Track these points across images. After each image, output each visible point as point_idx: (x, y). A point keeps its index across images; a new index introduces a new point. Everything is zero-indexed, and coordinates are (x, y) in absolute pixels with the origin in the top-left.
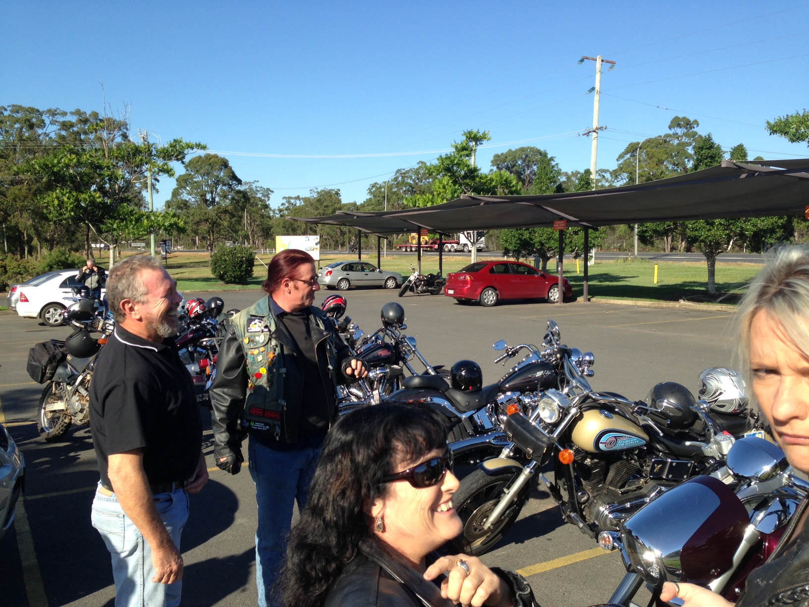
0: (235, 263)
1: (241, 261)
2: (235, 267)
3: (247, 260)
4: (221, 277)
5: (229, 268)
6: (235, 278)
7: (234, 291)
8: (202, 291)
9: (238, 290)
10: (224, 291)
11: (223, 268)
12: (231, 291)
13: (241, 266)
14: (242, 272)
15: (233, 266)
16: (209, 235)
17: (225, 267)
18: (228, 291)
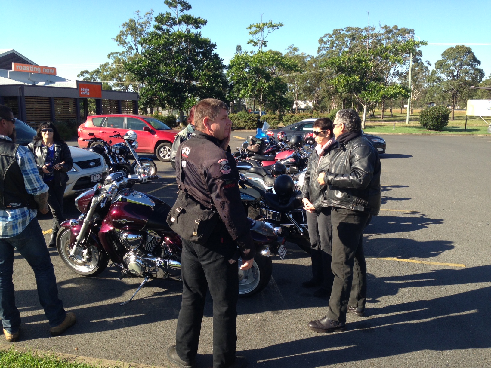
0: (433, 117)
1: (438, 116)
2: (434, 119)
3: (443, 115)
4: (425, 126)
5: (430, 120)
6: (433, 126)
7: (429, 134)
8: (409, 134)
9: (432, 134)
10: (423, 134)
11: (426, 120)
12: (427, 134)
13: (438, 119)
14: (438, 123)
15: (433, 119)
16: (453, 99)
17: (427, 120)
18: (425, 134)
